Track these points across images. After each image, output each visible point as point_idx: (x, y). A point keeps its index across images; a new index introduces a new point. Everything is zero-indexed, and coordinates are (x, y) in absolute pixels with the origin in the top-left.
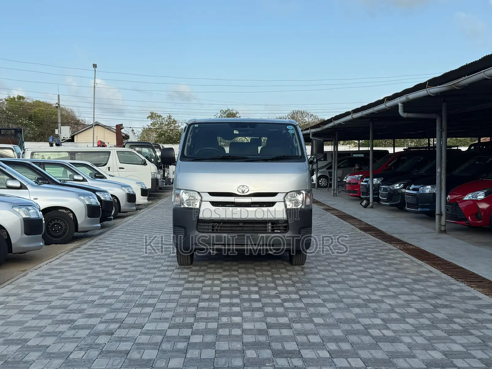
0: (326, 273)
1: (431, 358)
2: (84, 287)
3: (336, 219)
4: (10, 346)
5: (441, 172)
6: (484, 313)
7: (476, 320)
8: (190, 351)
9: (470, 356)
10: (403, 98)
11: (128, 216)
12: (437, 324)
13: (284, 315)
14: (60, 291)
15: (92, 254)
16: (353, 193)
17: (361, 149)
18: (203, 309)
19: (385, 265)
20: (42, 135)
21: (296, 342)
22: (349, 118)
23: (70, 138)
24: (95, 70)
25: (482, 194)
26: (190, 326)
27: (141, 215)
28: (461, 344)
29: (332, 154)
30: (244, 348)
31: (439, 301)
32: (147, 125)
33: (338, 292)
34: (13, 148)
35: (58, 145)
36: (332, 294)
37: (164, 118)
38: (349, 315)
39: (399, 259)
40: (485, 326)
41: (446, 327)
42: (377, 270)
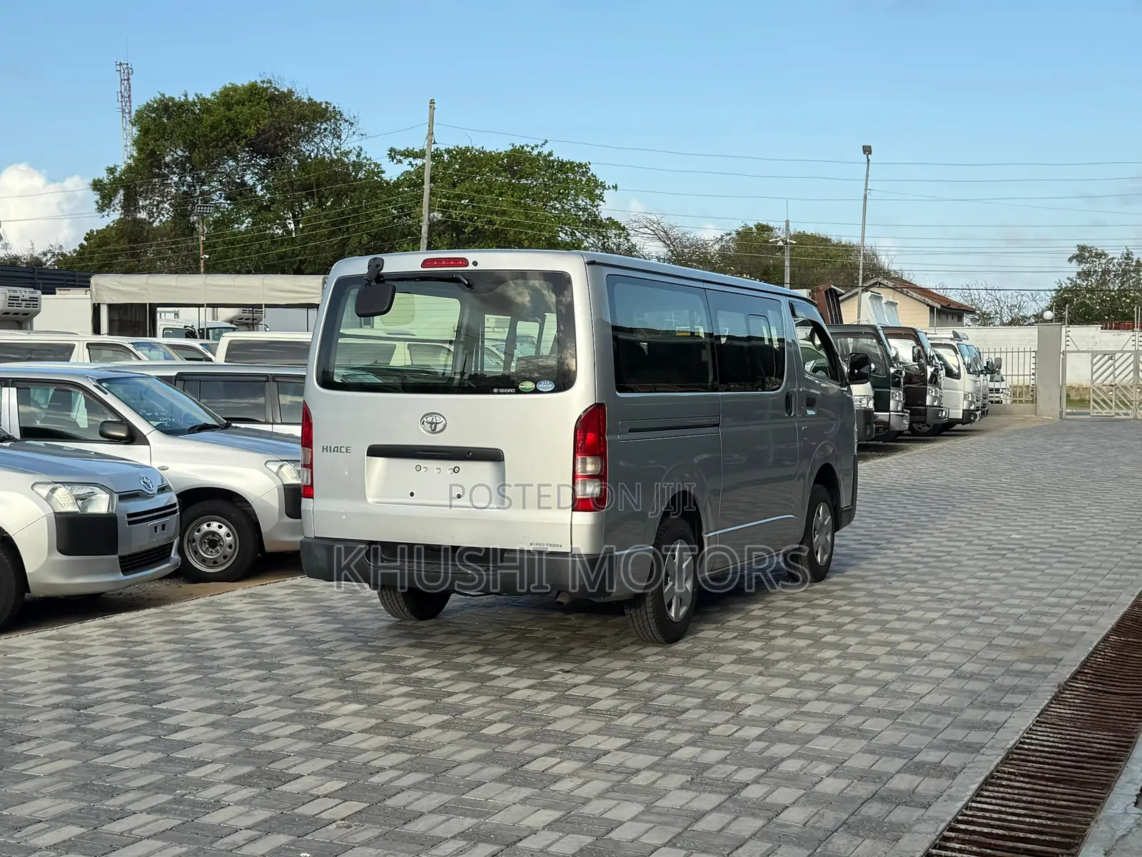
24: (868, 161)
32: (1069, 278)
37: (1113, 259)
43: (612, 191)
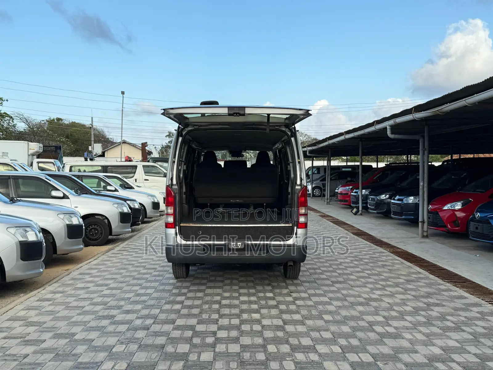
0: (329, 274)
1: (431, 353)
2: (120, 285)
3: (332, 225)
4: (60, 340)
6: (471, 311)
7: (466, 317)
8: (218, 346)
9: (465, 351)
10: (391, 122)
11: (152, 221)
12: (432, 321)
13: (297, 312)
14: (100, 288)
15: (125, 255)
16: (344, 202)
17: (349, 164)
18: (226, 306)
19: (379, 267)
20: (78, 151)
21: (311, 338)
22: (342, 138)
23: (101, 153)
24: (123, 97)
25: (459, 204)
26: (216, 322)
27: (164, 220)
28: (456, 340)
29: (325, 168)
30: (266, 342)
31: (431, 300)
32: (166, 143)
33: (341, 291)
34: (54, 163)
35: (91, 160)
36: (337, 293)
38: (354, 313)
39: (390, 261)
40: (474, 323)
41: (441, 324)
42: (373, 271)
43: (6, 102)
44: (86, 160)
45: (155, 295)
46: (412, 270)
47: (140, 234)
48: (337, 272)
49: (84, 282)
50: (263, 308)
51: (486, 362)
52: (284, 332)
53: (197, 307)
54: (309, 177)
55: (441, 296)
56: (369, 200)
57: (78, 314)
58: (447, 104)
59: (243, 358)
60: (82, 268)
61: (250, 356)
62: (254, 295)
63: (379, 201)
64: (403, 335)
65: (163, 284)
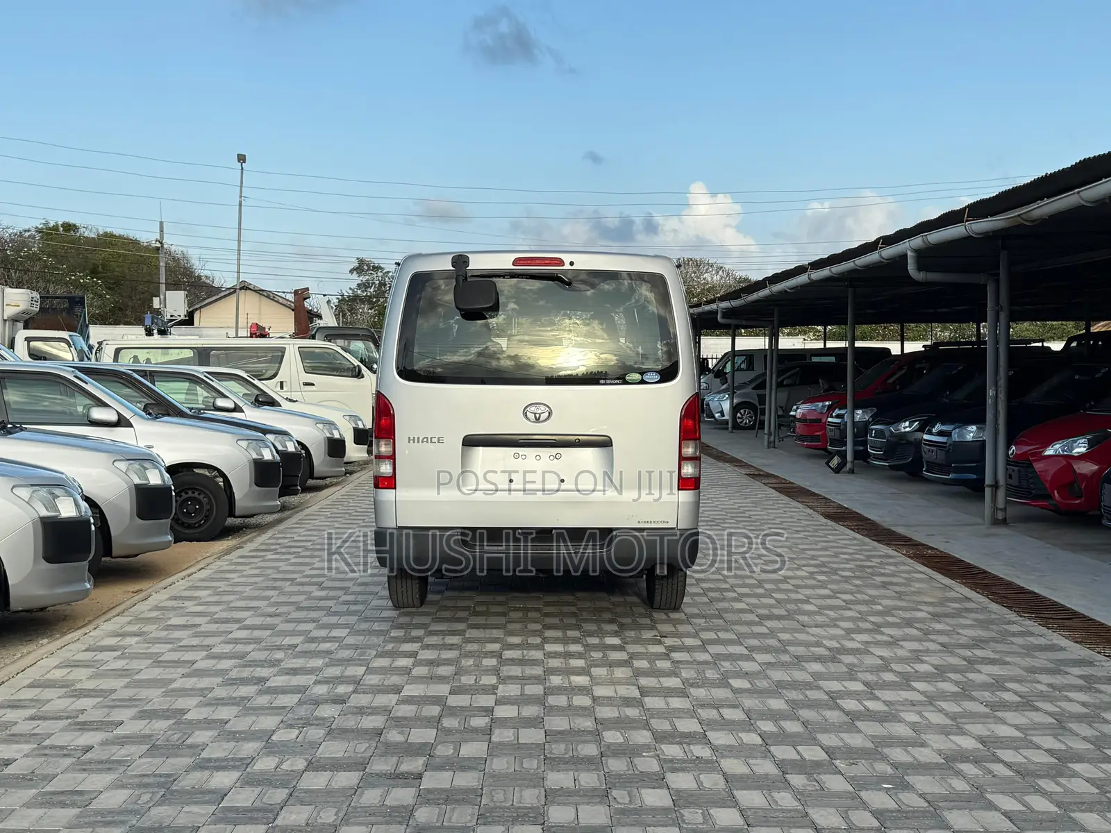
0: (753, 601)
1: (954, 747)
2: (269, 620)
3: (774, 495)
4: (153, 721)
5: (995, 395)
6: (1067, 673)
7: (1049, 685)
8: (497, 732)
9: (1030, 744)
10: (917, 242)
11: (327, 486)
12: (972, 691)
13: (674, 674)
14: (224, 627)
15: (270, 560)
16: (811, 442)
17: (830, 344)
18: (513, 662)
19: (876, 587)
20: (120, 309)
21: (698, 719)
22: (802, 279)
23: (185, 316)
24: (242, 168)
25: (1082, 443)
26: (492, 690)
27: (355, 484)
28: (1016, 725)
29: (766, 356)
30: (600, 727)
31: (979, 653)
32: (350, 289)
33: (778, 635)
34: (69, 340)
35: (163, 332)
36: (767, 638)
37: (388, 272)
38: (799, 676)
39: (904, 575)
40: (1066, 696)
41: (989, 697)
42: (858, 596)
44: (149, 333)
45: (351, 640)
46: (952, 594)
47: (301, 515)
48: (773, 597)
49: (184, 614)
50: (596, 666)
51: (1070, 763)
52: (641, 708)
53: (447, 662)
54: (726, 378)
55: (1006, 646)
56: (871, 436)
57: (183, 676)
58: (1042, 199)
59: (551, 753)
60: (173, 586)
61: (565, 750)
62: (576, 641)
63: (895, 436)
64: (900, 716)
65: (366, 620)
